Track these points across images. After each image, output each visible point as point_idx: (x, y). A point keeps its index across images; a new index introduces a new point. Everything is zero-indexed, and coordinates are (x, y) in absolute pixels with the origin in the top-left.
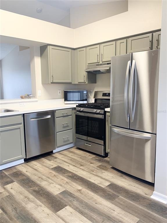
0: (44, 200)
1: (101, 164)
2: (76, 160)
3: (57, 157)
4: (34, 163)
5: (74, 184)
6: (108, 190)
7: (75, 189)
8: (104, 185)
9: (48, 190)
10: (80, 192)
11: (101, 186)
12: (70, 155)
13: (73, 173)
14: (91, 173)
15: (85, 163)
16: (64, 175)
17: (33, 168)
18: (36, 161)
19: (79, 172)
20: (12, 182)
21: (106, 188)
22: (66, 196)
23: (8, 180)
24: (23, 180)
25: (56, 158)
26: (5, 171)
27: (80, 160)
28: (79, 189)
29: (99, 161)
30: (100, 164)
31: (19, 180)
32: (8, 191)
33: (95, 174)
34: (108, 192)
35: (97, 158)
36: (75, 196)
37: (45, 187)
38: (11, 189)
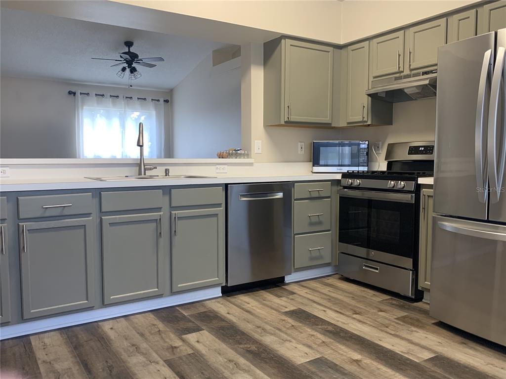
0: (273, 371)
1: (406, 314)
2: (342, 301)
3: (294, 291)
4: (244, 299)
5: (343, 347)
6: (428, 367)
7: (345, 358)
8: (418, 358)
9: (279, 353)
10: (359, 365)
11: (411, 358)
12: (326, 290)
13: (335, 325)
14: (382, 331)
15: (365, 308)
16: (314, 327)
17: (243, 309)
18: (248, 295)
19: (350, 325)
20: (198, 329)
21: (423, 364)
22: (324, 369)
23: (190, 325)
24: (222, 328)
25: (293, 293)
26: (182, 309)
27: (351, 303)
28: (354, 359)
29: (402, 307)
30: (403, 314)
31: (212, 328)
32: (191, 345)
33: (393, 333)
34: (430, 373)
35: (394, 302)
36: (346, 372)
37: (272, 347)
38: (196, 343)
